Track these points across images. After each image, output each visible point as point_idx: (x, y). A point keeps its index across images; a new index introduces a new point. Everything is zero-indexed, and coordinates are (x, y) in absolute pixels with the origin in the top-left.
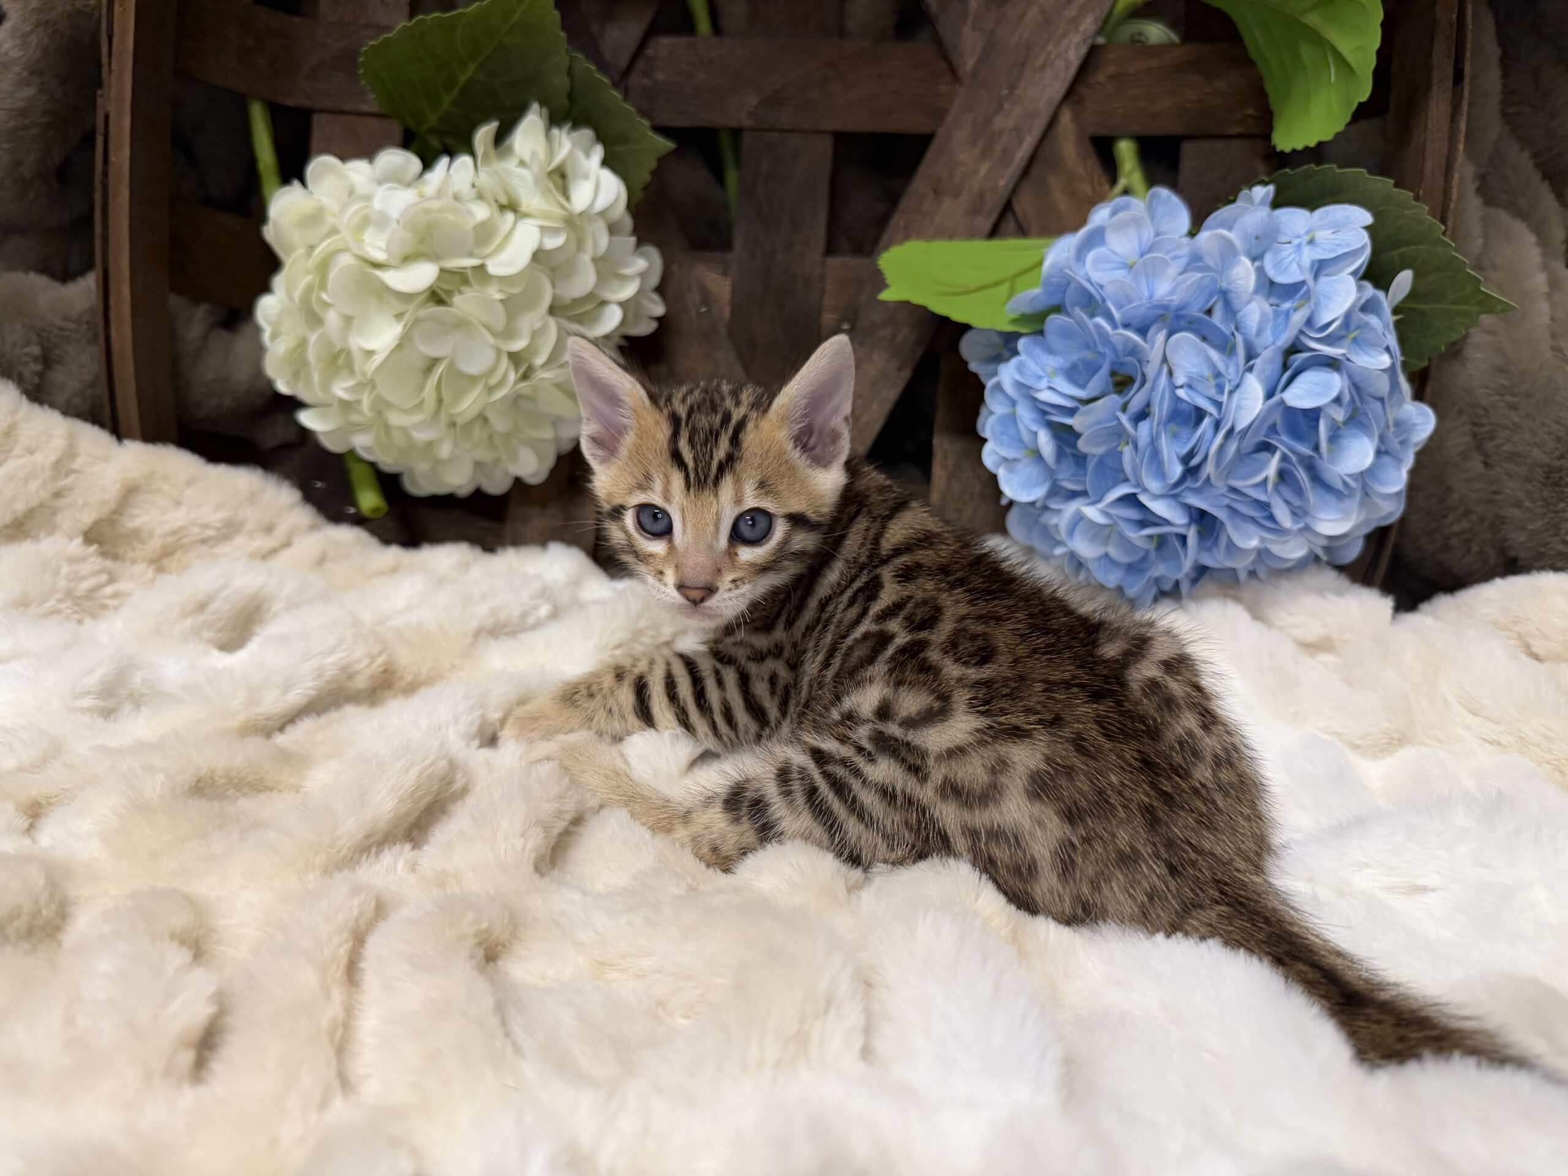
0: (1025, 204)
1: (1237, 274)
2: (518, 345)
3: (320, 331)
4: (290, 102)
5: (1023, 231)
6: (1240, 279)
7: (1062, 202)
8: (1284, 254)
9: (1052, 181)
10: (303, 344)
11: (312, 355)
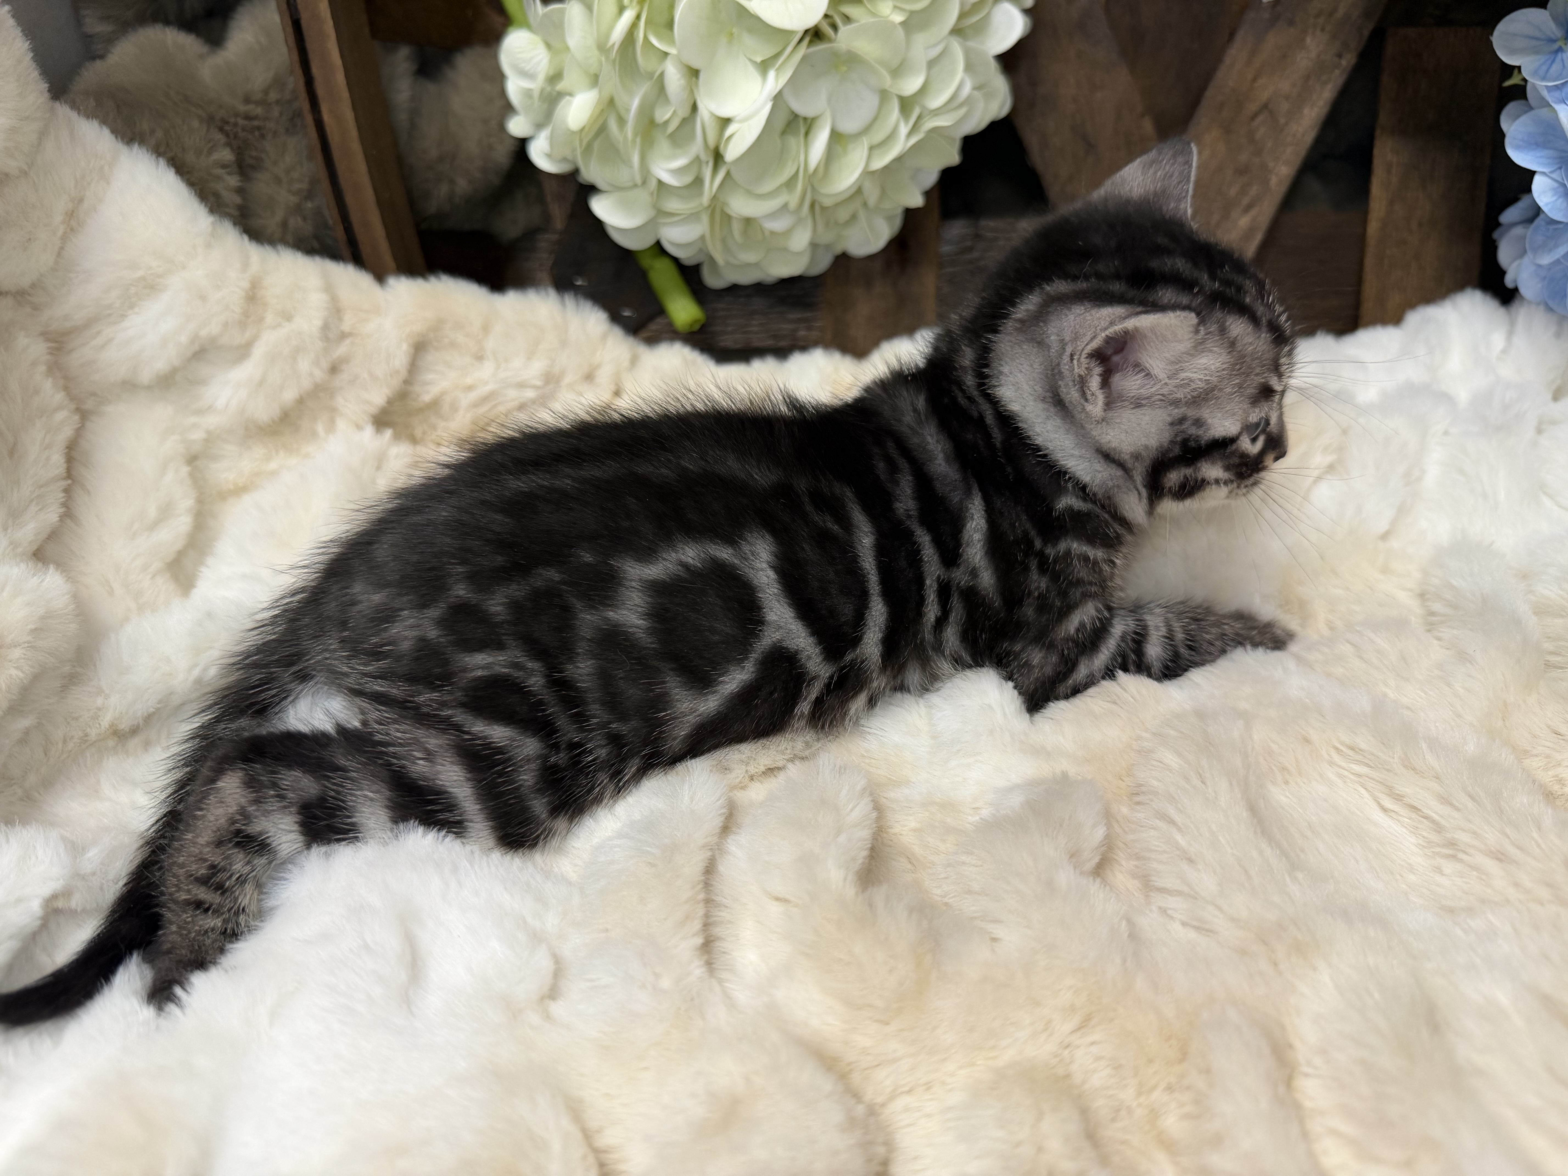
2: (912, 85)
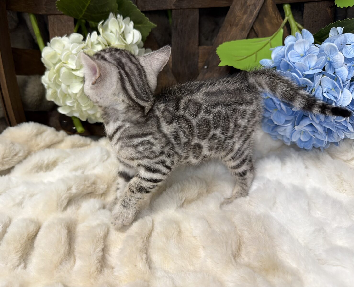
0: (257, 27)
1: (338, 58)
3: (60, 89)
4: (41, 13)
5: (257, 36)
6: (338, 59)
7: (268, 26)
8: (348, 48)
9: (265, 19)
10: (56, 92)
11: (59, 96)
